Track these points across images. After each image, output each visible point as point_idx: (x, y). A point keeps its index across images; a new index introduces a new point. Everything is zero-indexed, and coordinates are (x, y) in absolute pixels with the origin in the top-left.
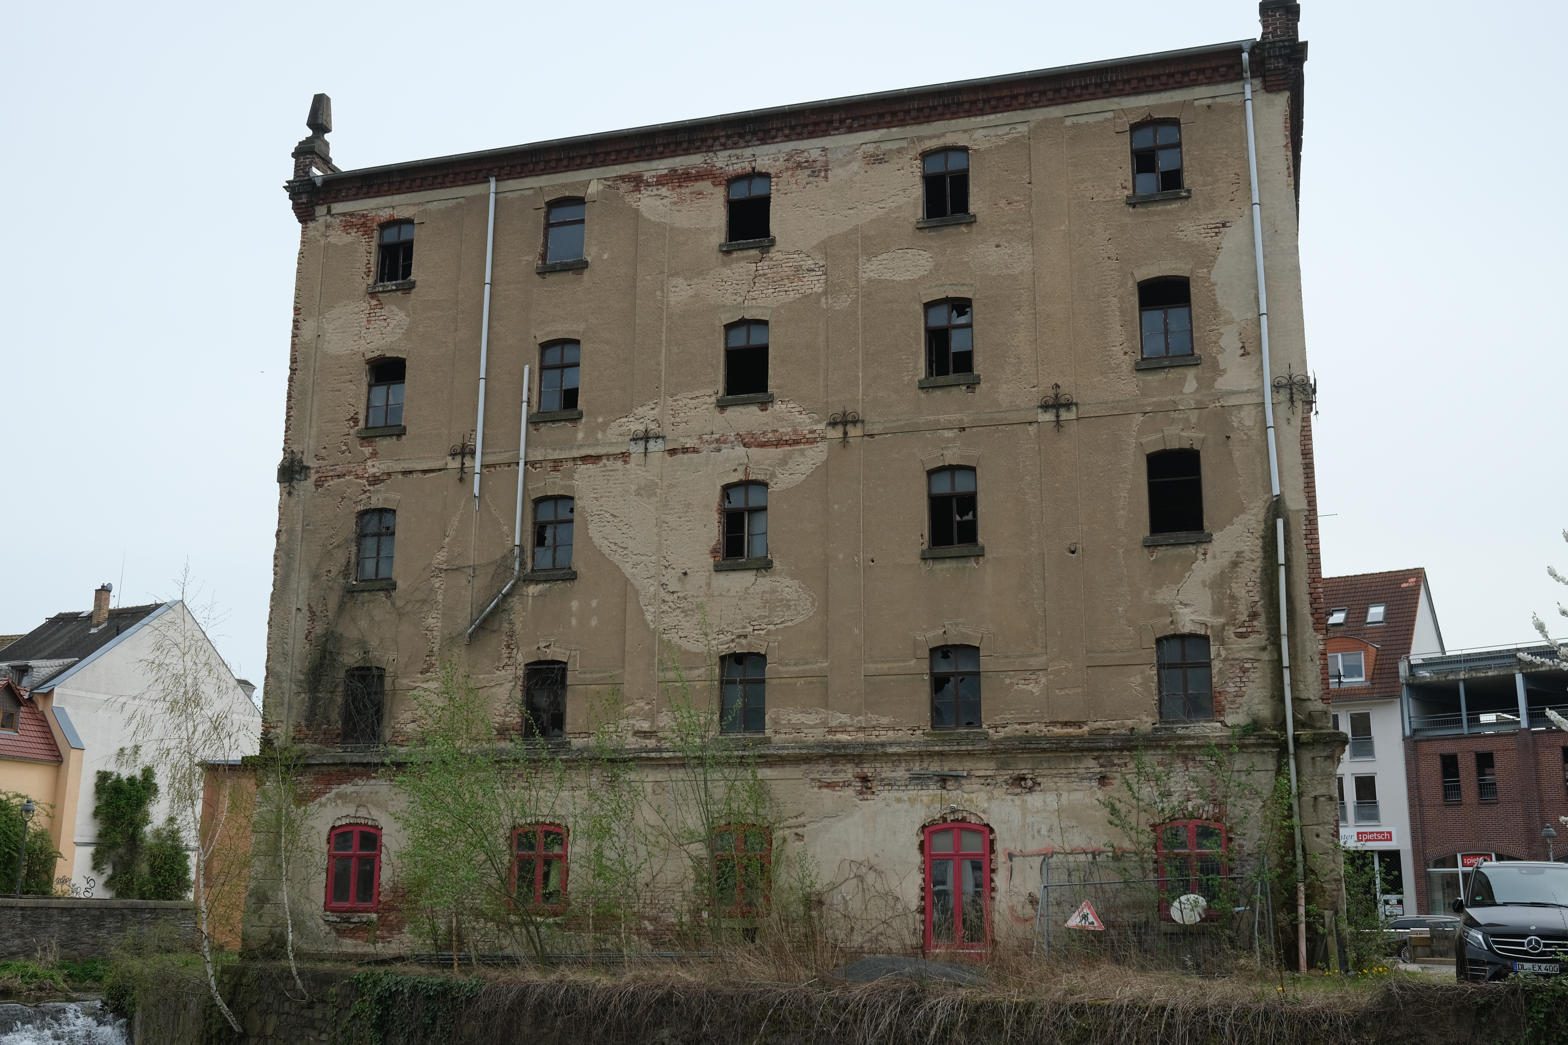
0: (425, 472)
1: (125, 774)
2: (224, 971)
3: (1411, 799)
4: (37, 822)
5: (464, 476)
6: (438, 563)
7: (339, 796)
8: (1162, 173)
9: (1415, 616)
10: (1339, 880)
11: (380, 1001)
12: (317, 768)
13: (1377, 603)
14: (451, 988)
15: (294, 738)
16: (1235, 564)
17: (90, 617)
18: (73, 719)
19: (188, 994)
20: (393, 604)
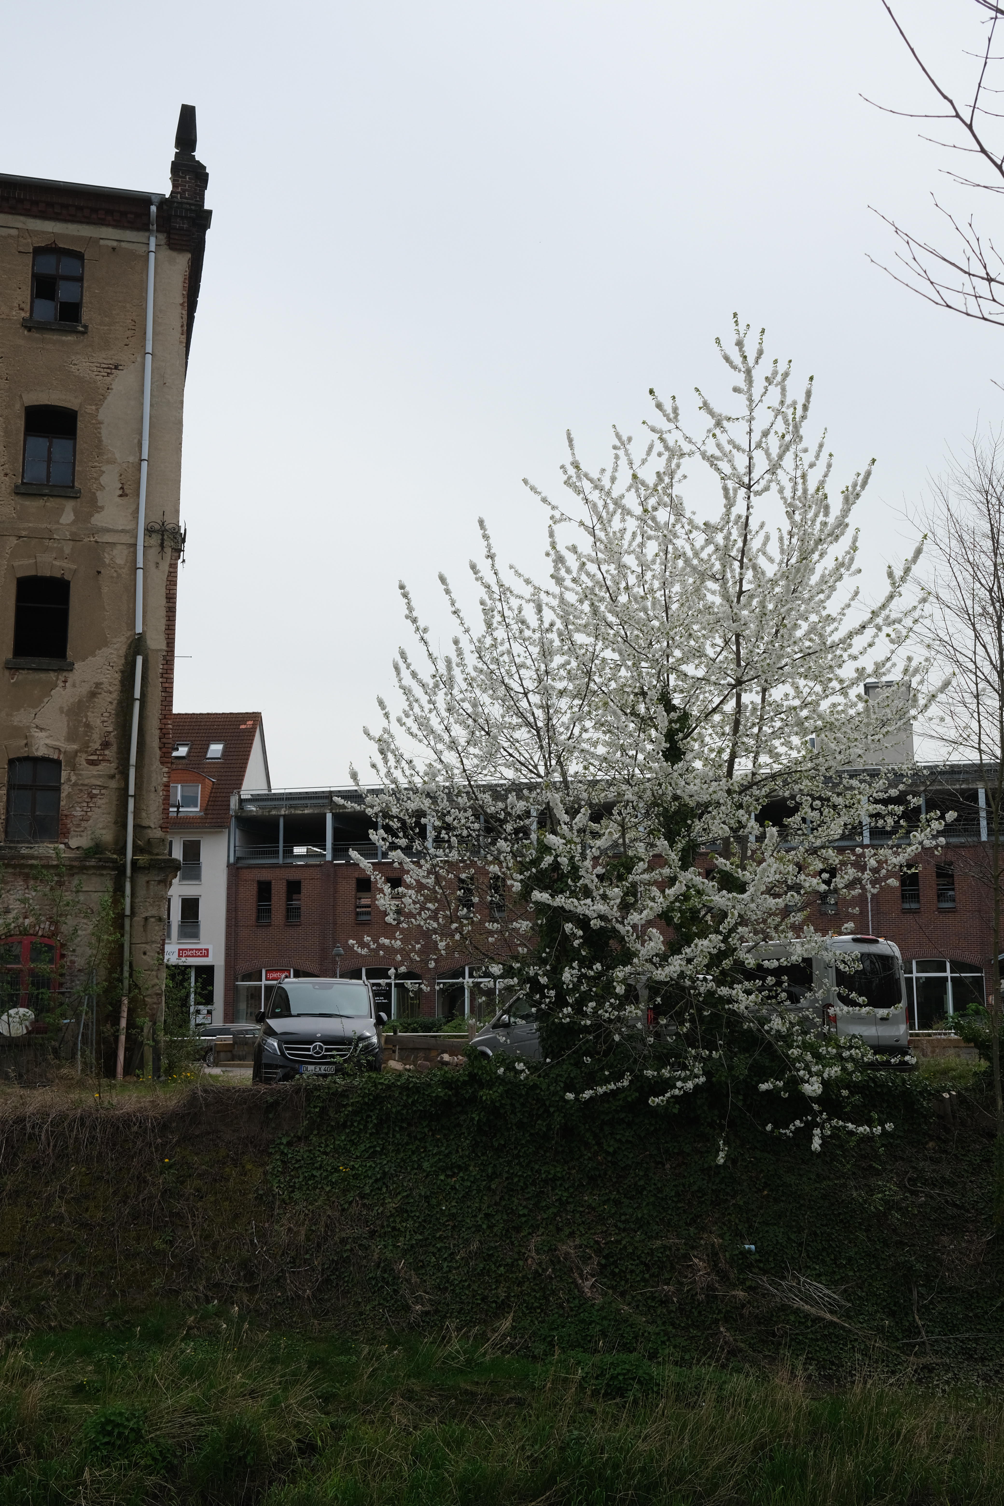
3: (228, 919)
8: (61, 303)
9: (249, 755)
10: (159, 995)
13: (217, 741)
16: (93, 695)
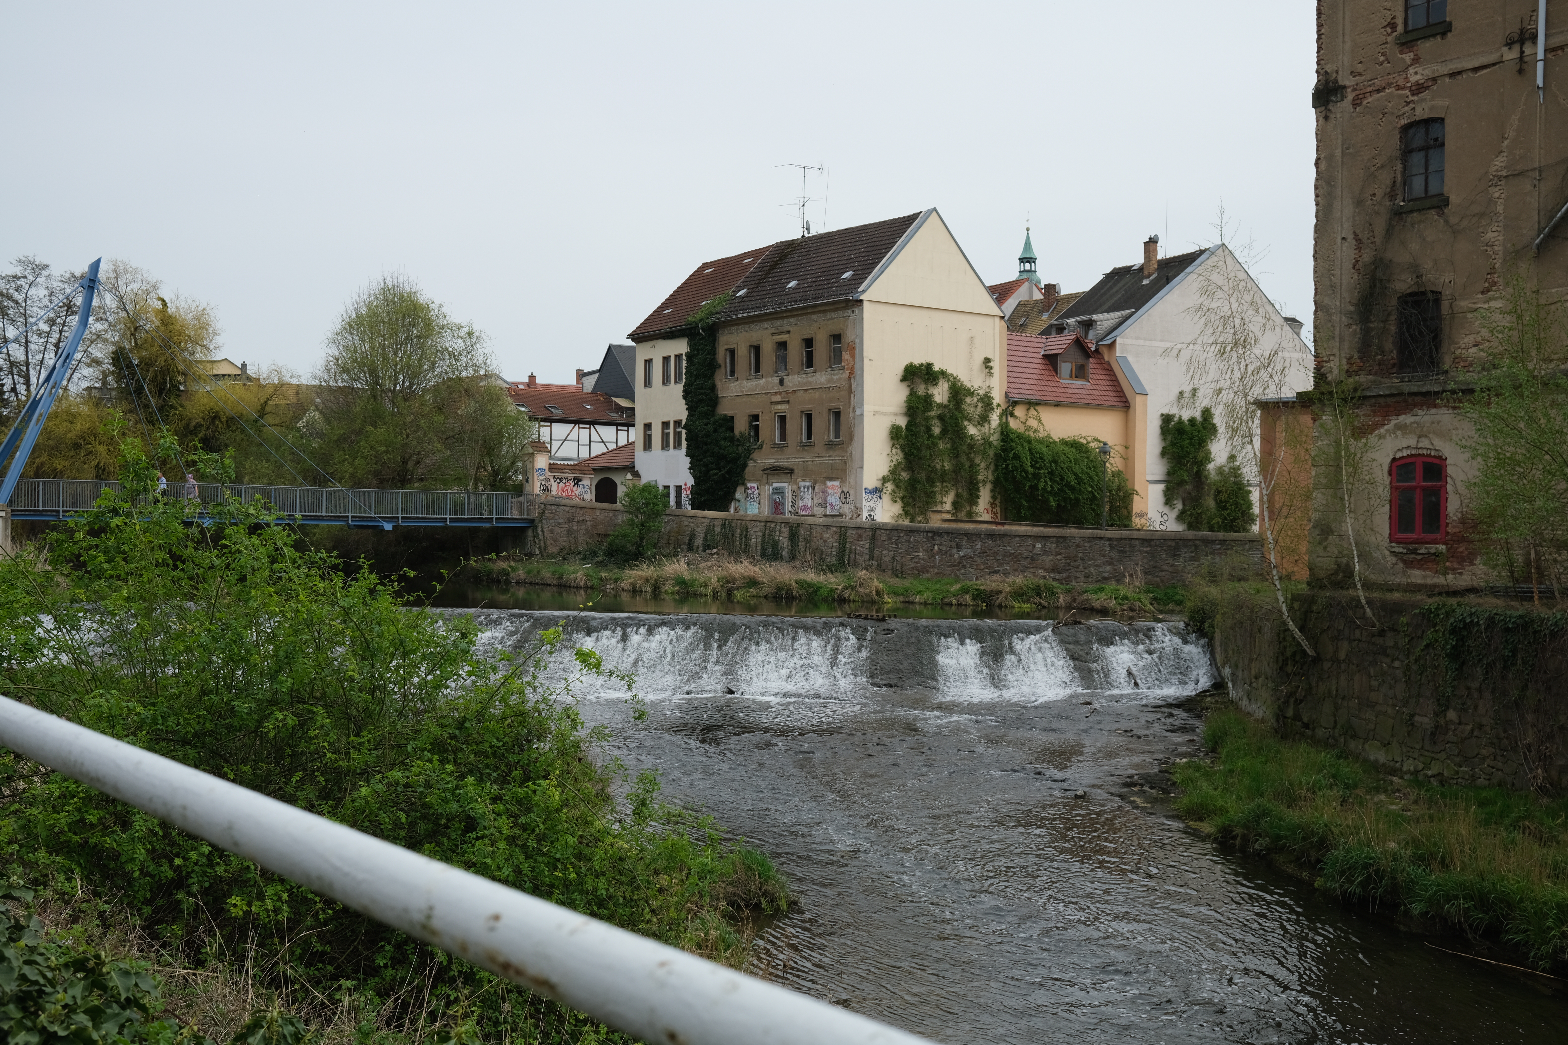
0: (1476, 70)
1: (1186, 415)
2: (1295, 598)
4: (1114, 463)
5: (1525, 66)
6: (1497, 171)
7: (1398, 427)
11: (1454, 631)
12: (1373, 400)
14: (1533, 621)
15: (1347, 371)
17: (1141, 269)
18: (1135, 367)
19: (1261, 619)
20: (1446, 222)
